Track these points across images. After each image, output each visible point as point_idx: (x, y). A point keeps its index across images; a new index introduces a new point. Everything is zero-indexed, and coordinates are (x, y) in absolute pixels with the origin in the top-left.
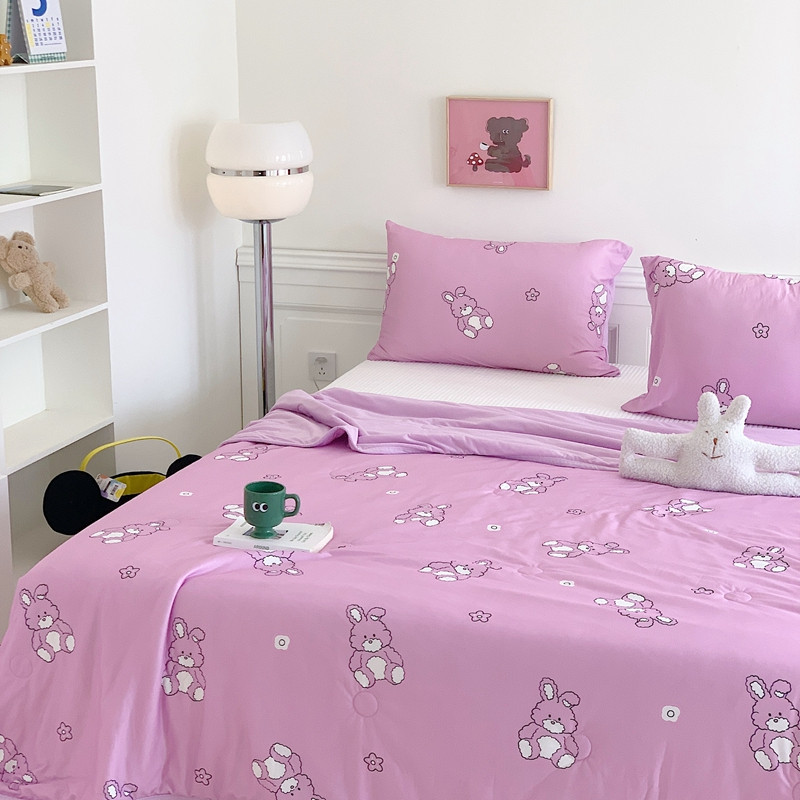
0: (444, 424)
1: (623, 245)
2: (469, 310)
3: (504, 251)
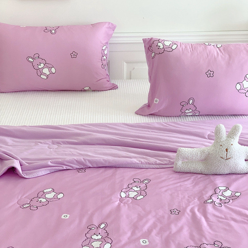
2: (42, 65)
3: (55, 33)
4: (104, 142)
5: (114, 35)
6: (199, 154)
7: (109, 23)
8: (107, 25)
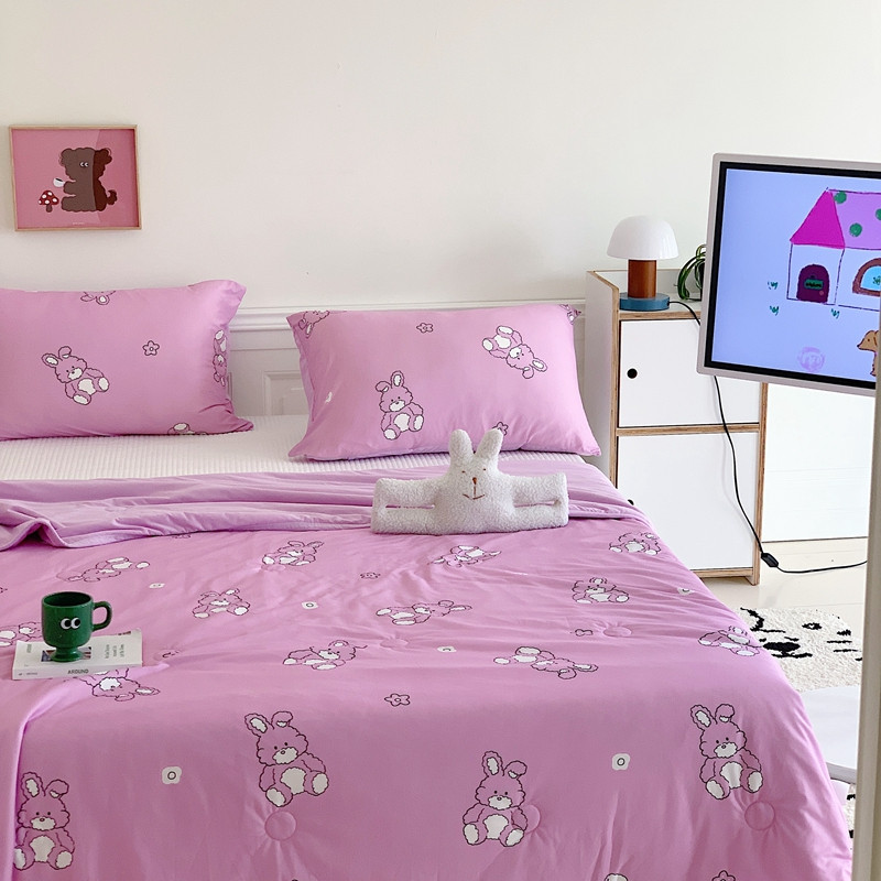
0: (129, 504)
1: (236, 284)
2: (78, 372)
3: (107, 302)
4: (226, 497)
5: (239, 312)
6: (421, 491)
7: (230, 282)
8: (224, 287)
